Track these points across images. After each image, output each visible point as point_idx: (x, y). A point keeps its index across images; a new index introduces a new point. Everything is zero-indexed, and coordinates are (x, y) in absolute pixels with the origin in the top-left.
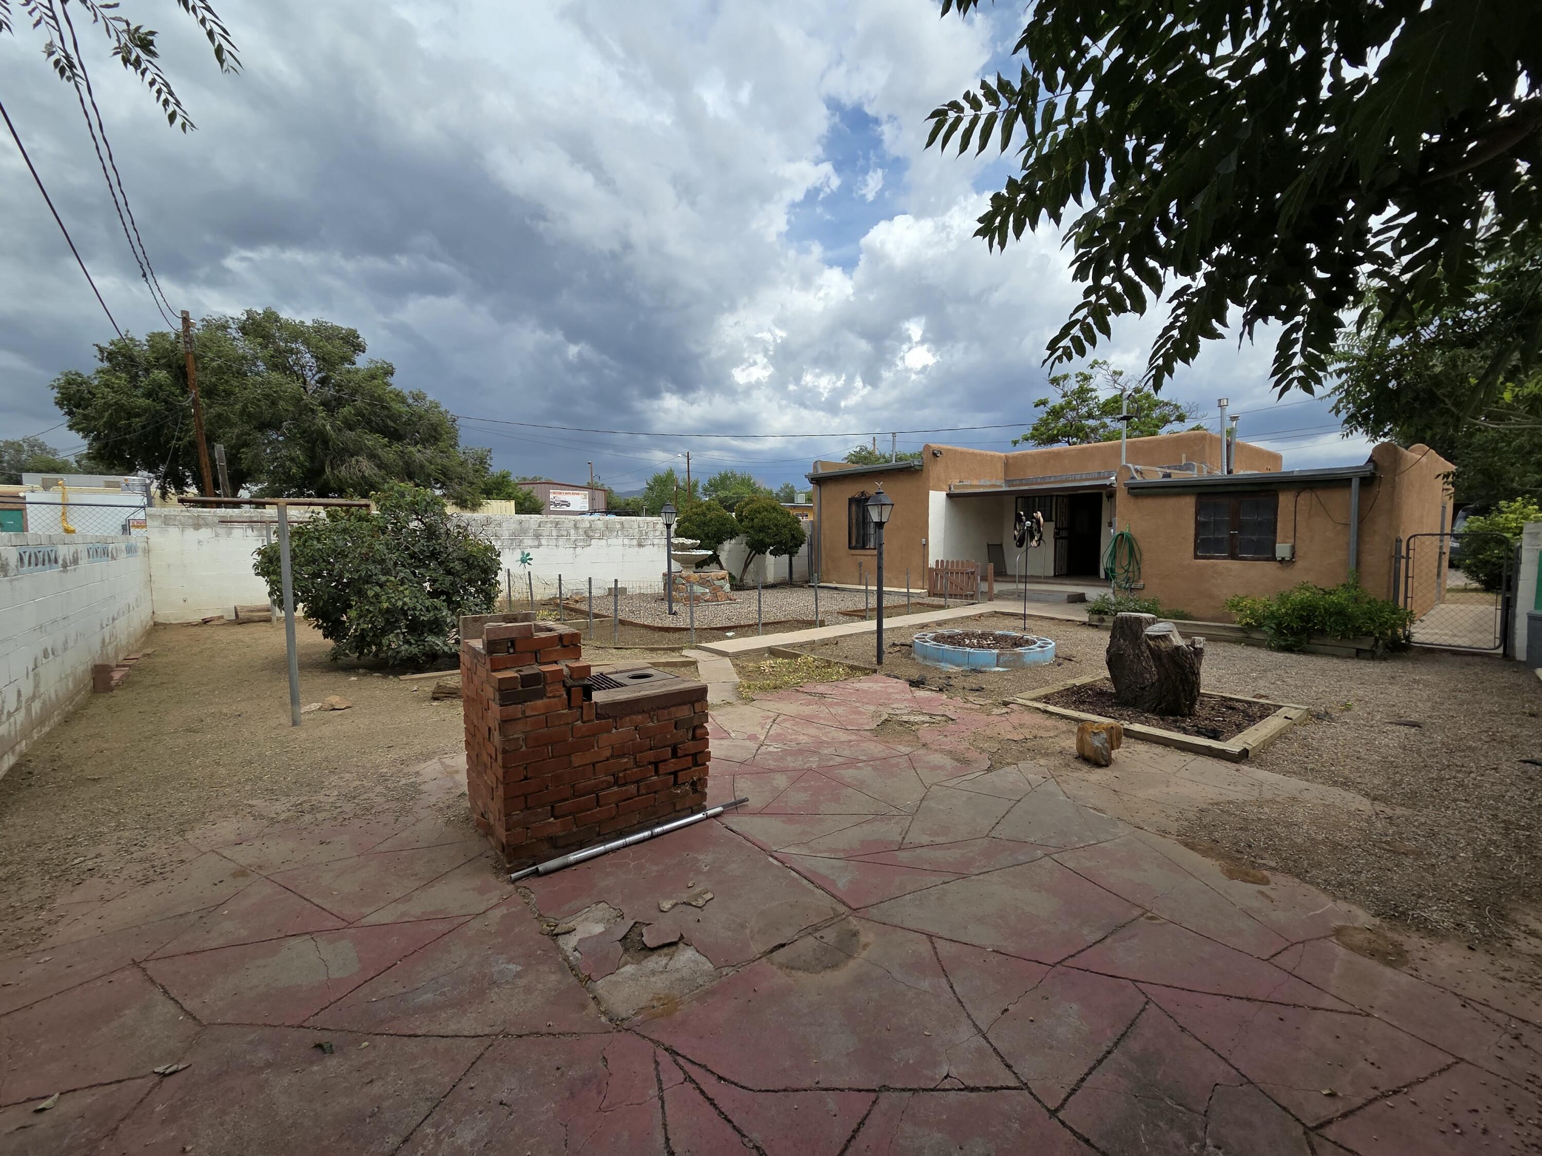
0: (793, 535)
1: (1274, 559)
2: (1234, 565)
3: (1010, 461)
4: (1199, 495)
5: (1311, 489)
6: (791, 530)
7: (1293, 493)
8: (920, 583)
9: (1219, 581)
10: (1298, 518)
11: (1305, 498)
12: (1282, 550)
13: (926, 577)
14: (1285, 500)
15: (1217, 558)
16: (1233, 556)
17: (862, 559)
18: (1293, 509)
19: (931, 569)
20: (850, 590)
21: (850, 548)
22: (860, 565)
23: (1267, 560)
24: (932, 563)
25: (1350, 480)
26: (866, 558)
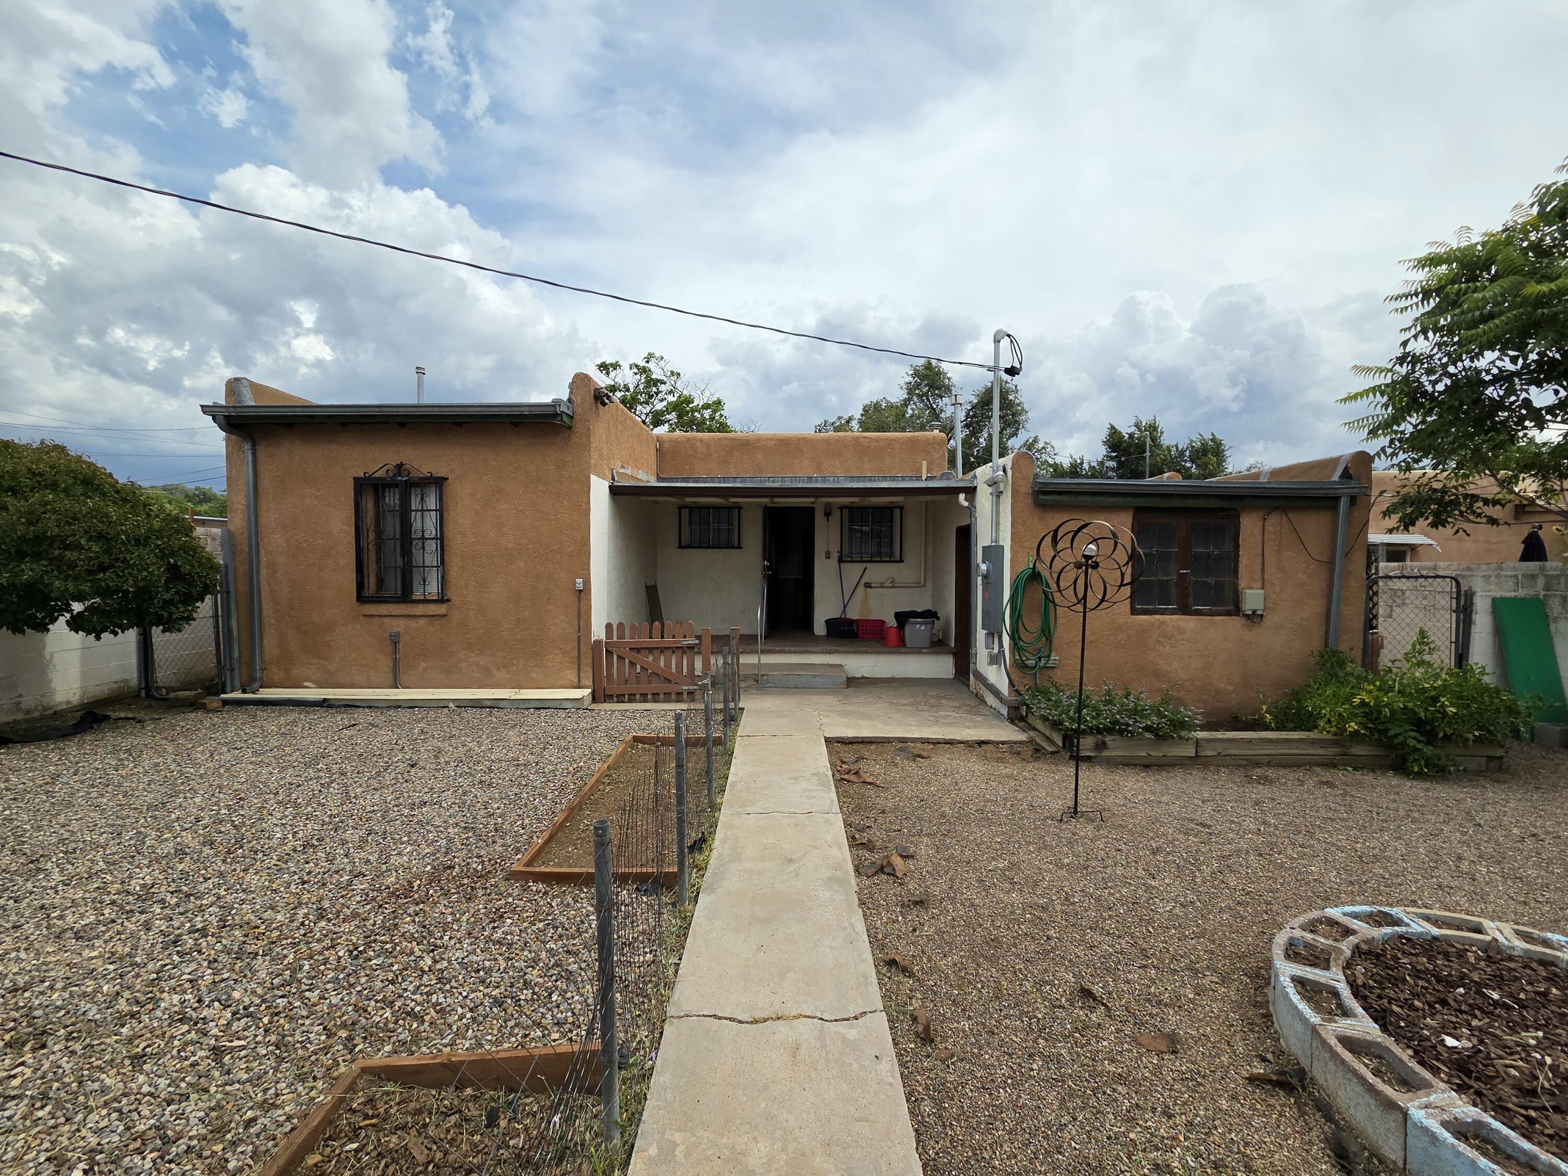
0: (174, 570)
1: (1236, 610)
2: (1188, 623)
3: (666, 445)
4: (1138, 510)
5: (1283, 510)
6: (164, 554)
7: (1261, 514)
8: (572, 676)
9: (1168, 648)
10: (1266, 552)
11: (1274, 521)
12: (1252, 599)
13: (587, 660)
14: (1249, 525)
15: (1163, 612)
16: (1185, 610)
17: (399, 626)
18: (1259, 538)
19: (598, 642)
20: (370, 705)
21: (362, 598)
22: (395, 641)
23: (1228, 614)
24: (598, 632)
25: (1337, 499)
26: (413, 623)
